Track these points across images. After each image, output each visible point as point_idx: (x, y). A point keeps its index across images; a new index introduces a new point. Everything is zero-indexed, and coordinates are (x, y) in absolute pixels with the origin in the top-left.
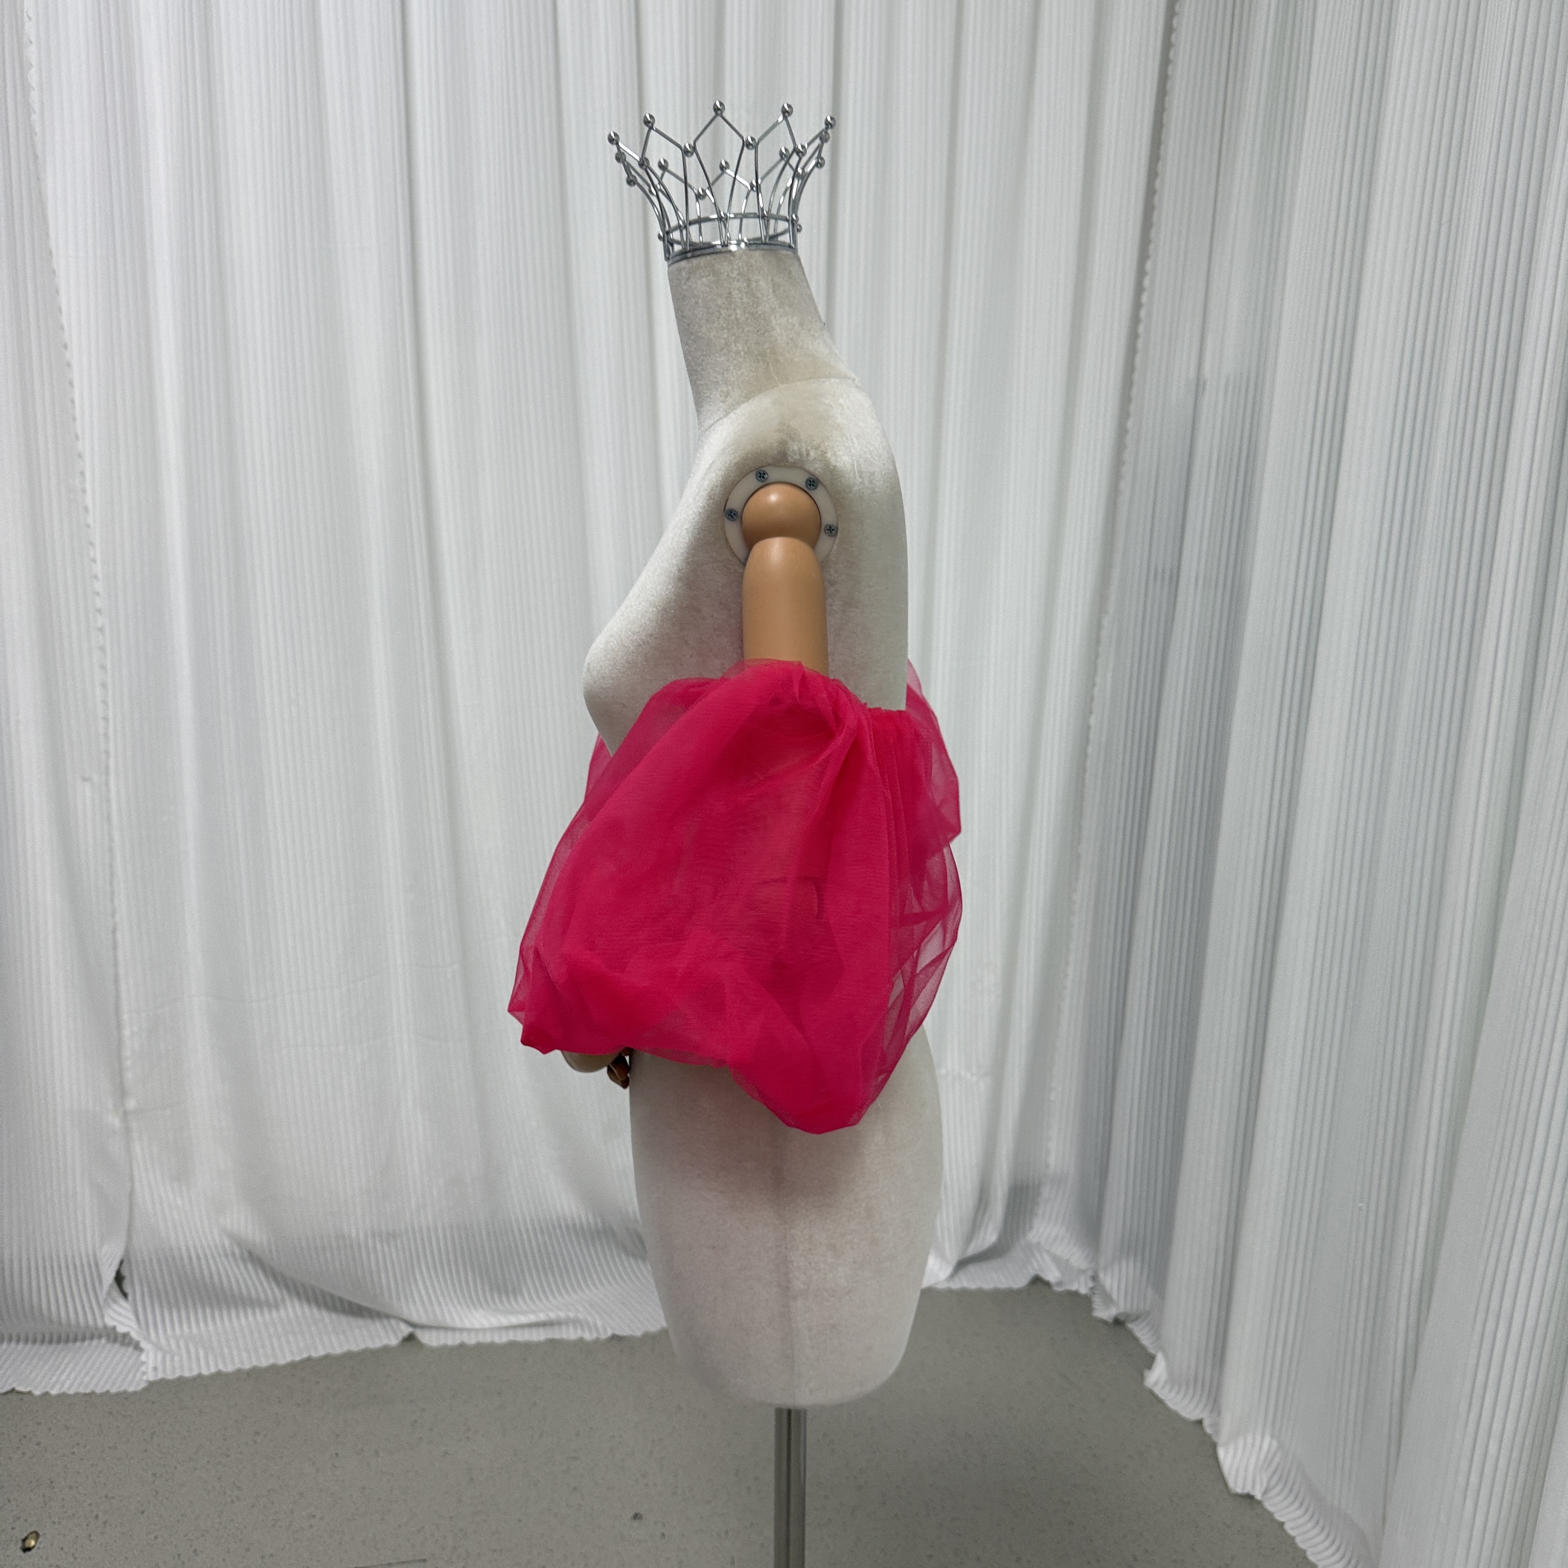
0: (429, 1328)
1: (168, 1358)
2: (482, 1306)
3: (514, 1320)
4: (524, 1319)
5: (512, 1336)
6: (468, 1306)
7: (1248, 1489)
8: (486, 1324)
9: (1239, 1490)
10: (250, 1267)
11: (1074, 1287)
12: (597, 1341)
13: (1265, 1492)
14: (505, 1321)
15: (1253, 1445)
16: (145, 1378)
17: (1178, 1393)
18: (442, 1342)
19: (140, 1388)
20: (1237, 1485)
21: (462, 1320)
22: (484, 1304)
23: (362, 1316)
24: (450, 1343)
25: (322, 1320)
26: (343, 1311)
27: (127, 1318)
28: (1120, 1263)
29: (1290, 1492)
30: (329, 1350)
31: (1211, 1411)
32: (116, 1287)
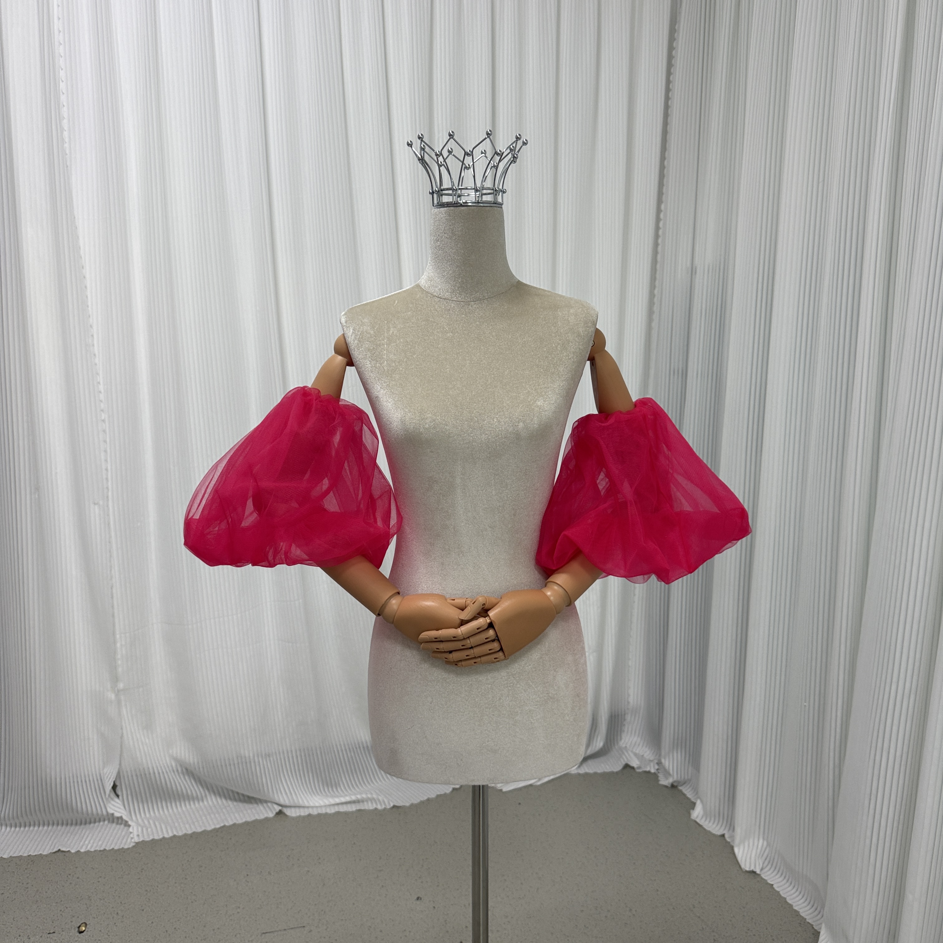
0: (290, 807)
1: (144, 829)
2: (318, 794)
3: (337, 800)
4: (343, 800)
5: (336, 809)
6: (311, 795)
7: (752, 868)
8: (322, 804)
9: (747, 869)
10: (187, 778)
11: (648, 769)
12: (385, 809)
13: (762, 870)
14: (332, 801)
15: (753, 845)
16: (133, 841)
17: (710, 821)
18: (298, 814)
19: (130, 846)
20: (746, 866)
21: (308, 802)
22: (319, 793)
23: (251, 803)
24: (302, 814)
25: (229, 806)
26: (240, 801)
27: (120, 808)
28: (673, 753)
29: (775, 868)
30: (235, 821)
31: (729, 830)
32: (113, 791)
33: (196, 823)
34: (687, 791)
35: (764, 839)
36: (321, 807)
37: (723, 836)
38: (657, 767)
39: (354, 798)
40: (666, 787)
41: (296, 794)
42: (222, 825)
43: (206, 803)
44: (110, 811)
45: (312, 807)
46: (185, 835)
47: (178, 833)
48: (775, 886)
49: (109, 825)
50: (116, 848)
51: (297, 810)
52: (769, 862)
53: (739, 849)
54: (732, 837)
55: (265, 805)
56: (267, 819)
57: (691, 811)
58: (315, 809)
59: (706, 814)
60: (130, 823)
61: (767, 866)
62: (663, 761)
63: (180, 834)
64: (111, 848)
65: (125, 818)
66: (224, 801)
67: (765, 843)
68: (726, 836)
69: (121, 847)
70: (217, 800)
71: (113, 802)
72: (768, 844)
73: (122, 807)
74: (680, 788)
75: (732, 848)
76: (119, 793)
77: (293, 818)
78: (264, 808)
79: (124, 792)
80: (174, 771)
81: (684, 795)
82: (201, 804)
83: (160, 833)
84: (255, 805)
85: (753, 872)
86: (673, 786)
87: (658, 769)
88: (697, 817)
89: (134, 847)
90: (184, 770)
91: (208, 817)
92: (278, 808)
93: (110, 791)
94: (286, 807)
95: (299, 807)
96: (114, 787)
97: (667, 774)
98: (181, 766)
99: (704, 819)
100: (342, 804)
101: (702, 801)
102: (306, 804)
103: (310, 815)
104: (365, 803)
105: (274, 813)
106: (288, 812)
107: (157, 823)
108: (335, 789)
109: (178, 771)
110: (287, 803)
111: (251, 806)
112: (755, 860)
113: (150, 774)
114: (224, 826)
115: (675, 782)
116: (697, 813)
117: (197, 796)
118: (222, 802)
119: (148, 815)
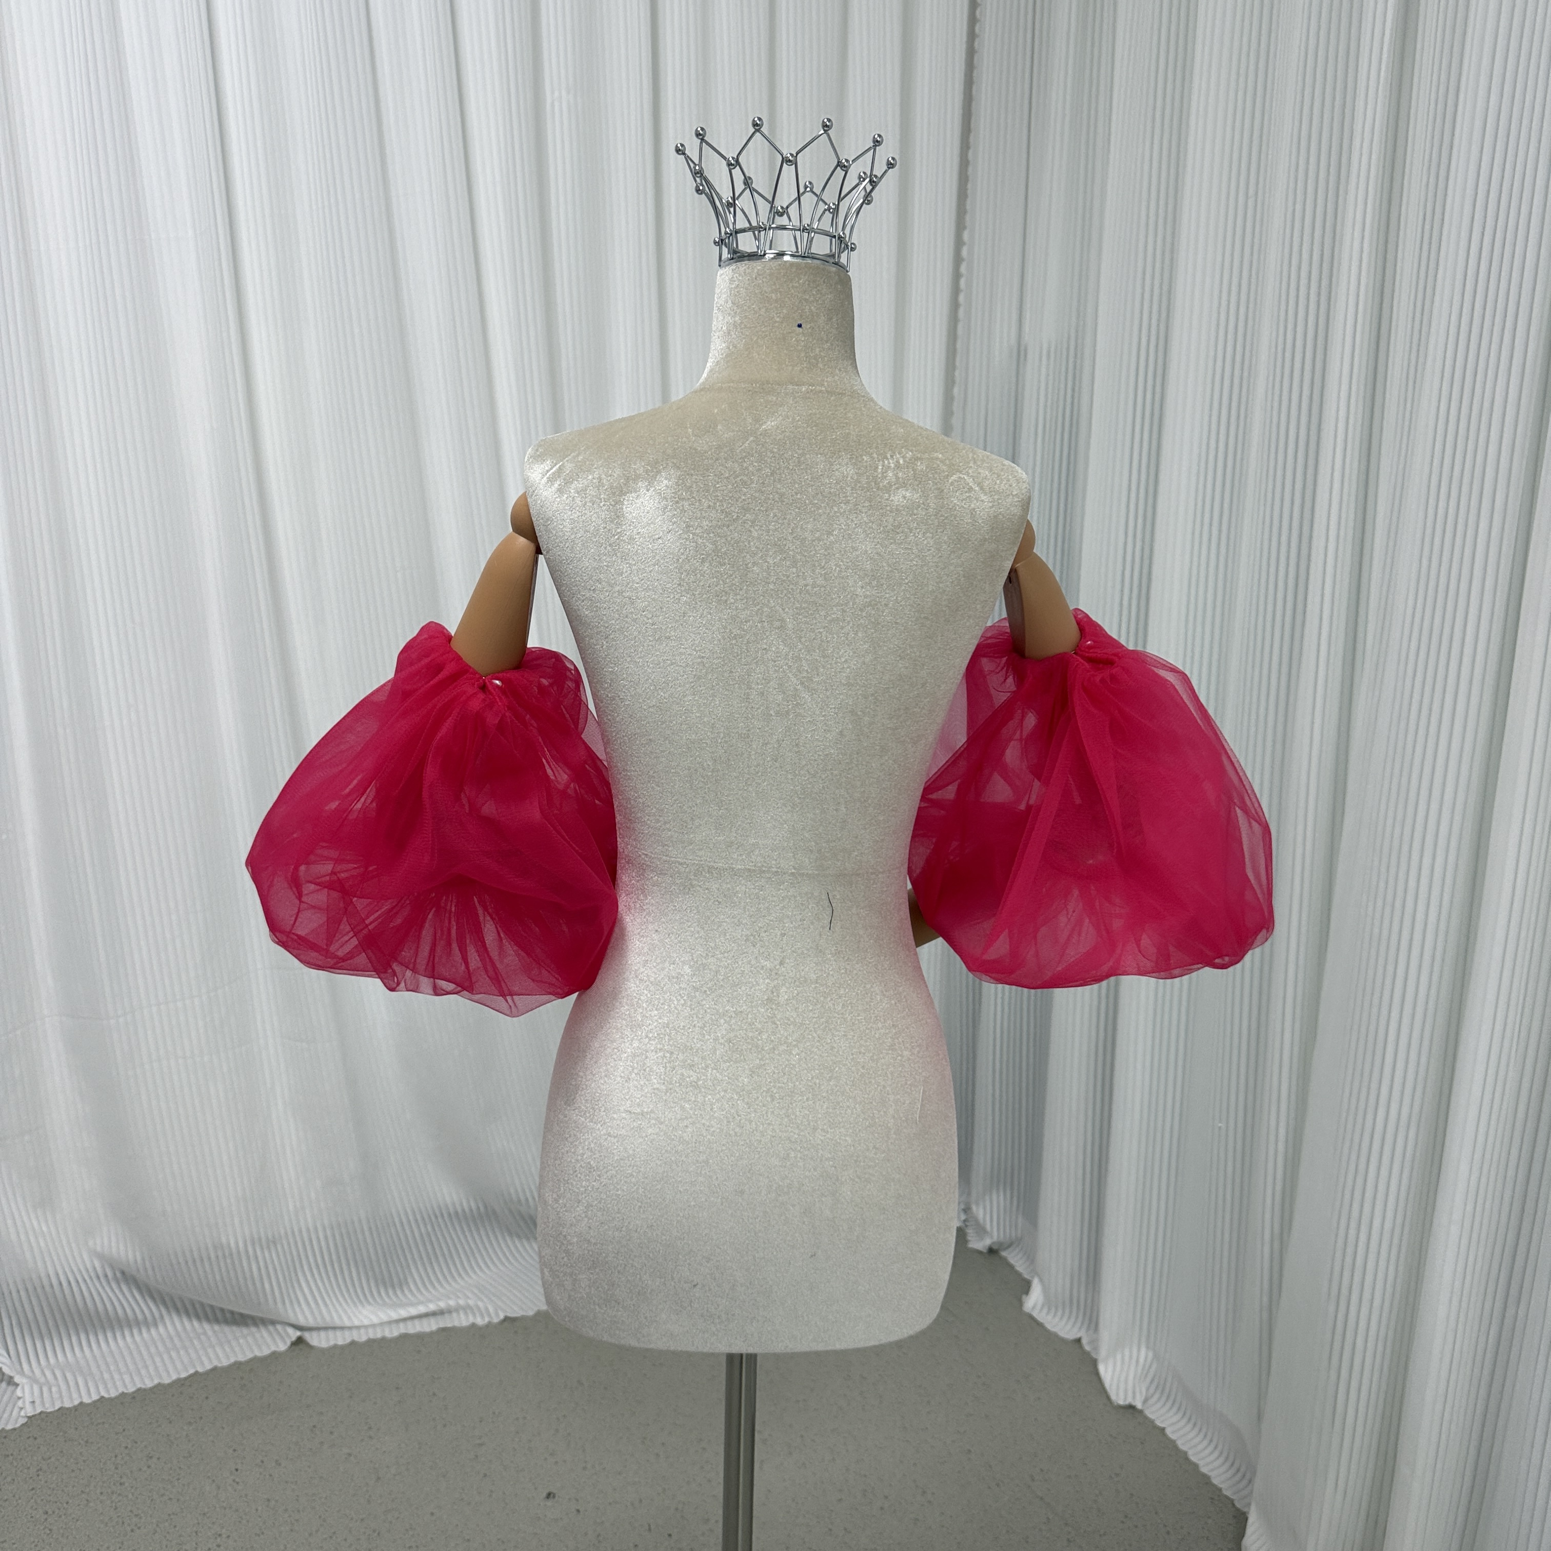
0: (318, 1329)
1: (45, 1389)
2: (369, 1303)
3: (403, 1313)
4: (413, 1311)
5: (402, 1329)
6: (356, 1305)
7: (1129, 1400)
9: (1121, 1402)
10: (124, 1286)
12: (489, 1325)
13: (1145, 1401)
14: (394, 1314)
15: (1131, 1357)
16: (22, 1413)
17: (1055, 1316)
18: (332, 1343)
19: (18, 1425)
20: (1119, 1397)
22: (371, 1300)
23: (246, 1325)
25: (205, 1333)
26: (226, 1322)
28: (991, 1195)
29: (1168, 1397)
30: (216, 1363)
31: (1088, 1329)
33: (143, 1371)
34: (1015, 1259)
35: (1148, 1348)
36: (374, 1326)
37: (1078, 1341)
39: (432, 1307)
40: (980, 1252)
41: (326, 1305)
42: (192, 1371)
43: (161, 1329)
45: (358, 1328)
46: (123, 1394)
47: (108, 1391)
48: (1168, 1431)
52: (1157, 1387)
53: (1106, 1368)
54: (1095, 1342)
55: (271, 1328)
57: (1024, 1298)
58: (362, 1331)
59: (1049, 1303)
60: (17, 1379)
61: (1155, 1393)
62: (974, 1208)
63: (113, 1394)
65: (8, 1370)
66: (196, 1323)
67: (1151, 1354)
68: (1084, 1341)
70: (182, 1323)
72: (1156, 1356)
74: (1003, 1254)
75: (1094, 1363)
77: (322, 1351)
78: (270, 1334)
80: (98, 1278)
81: (1011, 1267)
82: (153, 1332)
83: (75, 1396)
84: (254, 1329)
85: (1131, 1407)
86: (992, 1251)
88: (1034, 1308)
89: (23, 1425)
90: (118, 1275)
91: (165, 1357)
92: (294, 1334)
94: (310, 1329)
95: (334, 1328)
97: (982, 1231)
98: (112, 1267)
99: (1045, 1310)
100: (412, 1318)
101: (1041, 1280)
102: (347, 1323)
103: (353, 1343)
104: (454, 1315)
105: (289, 1343)
106: (314, 1339)
107: (69, 1376)
108: (399, 1293)
109: (106, 1276)
110: (311, 1322)
111: (245, 1331)
112: (1134, 1387)
113: (52, 1286)
114: (196, 1373)
115: (993, 1243)
116: (1034, 1301)
117: (146, 1318)
118: (193, 1325)
119: (52, 1361)
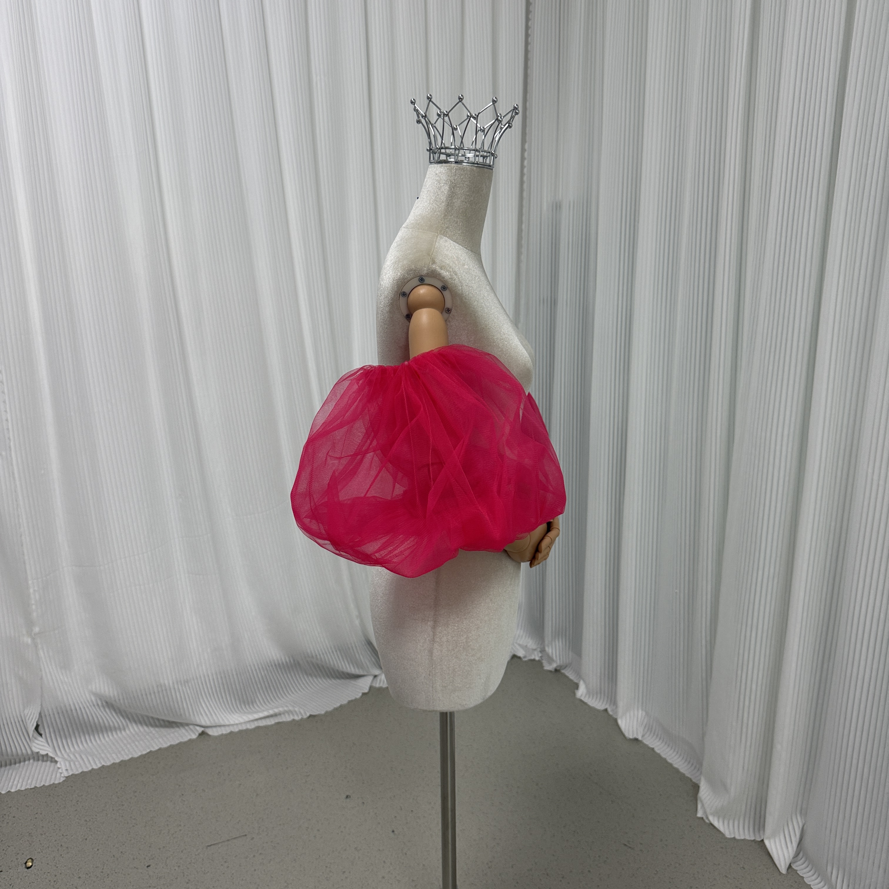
1: (72, 763)
3: (256, 716)
4: (261, 715)
5: (256, 724)
6: (230, 713)
7: (635, 736)
8: (242, 721)
9: (631, 737)
10: (107, 710)
11: (532, 657)
13: (643, 736)
15: (634, 715)
16: (62, 775)
18: (220, 733)
19: (61, 781)
20: (630, 735)
21: (228, 721)
23: (173, 727)
24: (224, 732)
25: (151, 732)
26: (161, 726)
27: (43, 746)
28: (555, 642)
29: (654, 734)
30: (160, 746)
31: (610, 705)
32: (36, 732)
33: (122, 752)
34: (570, 674)
35: (642, 710)
36: (241, 724)
37: (606, 710)
38: (540, 655)
39: (271, 712)
40: (551, 671)
41: (216, 715)
42: (148, 751)
43: (128, 732)
44: (35, 750)
45: (233, 725)
46: (114, 764)
47: (106, 762)
48: (656, 749)
49: (35, 763)
50: (47, 784)
51: (219, 729)
52: (648, 729)
53: (622, 721)
54: (615, 710)
55: (187, 728)
56: (191, 741)
57: (576, 691)
58: (235, 727)
59: (589, 692)
60: (56, 759)
61: (647, 732)
62: (547, 649)
63: (108, 764)
64: (42, 785)
65: (51, 754)
66: (146, 728)
67: (644, 713)
68: (609, 710)
69: (52, 783)
70: (138, 728)
71: (36, 741)
72: (647, 714)
73: (47, 745)
74: (563, 671)
75: (616, 720)
76: (42, 732)
77: (216, 738)
78: (186, 730)
79: (47, 731)
80: (94, 706)
81: (567, 677)
82: (123, 732)
83: (88, 765)
84: (177, 729)
85: (636, 740)
86: (557, 671)
87: (541, 657)
88: (582, 695)
89: (64, 781)
90: (104, 704)
91: (133, 745)
92: (200, 730)
93: (34, 731)
94: (208, 727)
95: (220, 726)
96: (37, 728)
97: (550, 660)
98: (100, 699)
99: (587, 696)
100: (261, 719)
101: (584, 682)
102: (227, 723)
103: (231, 733)
104: (282, 715)
105: (197, 734)
106: (210, 732)
107: (84, 757)
108: (251, 706)
109: (98, 705)
110: (208, 724)
111: (172, 730)
112: (637, 729)
113: (72, 710)
114: (151, 752)
115: (557, 666)
116: (581, 692)
117: (119, 726)
118: (144, 729)
119: (72, 749)
